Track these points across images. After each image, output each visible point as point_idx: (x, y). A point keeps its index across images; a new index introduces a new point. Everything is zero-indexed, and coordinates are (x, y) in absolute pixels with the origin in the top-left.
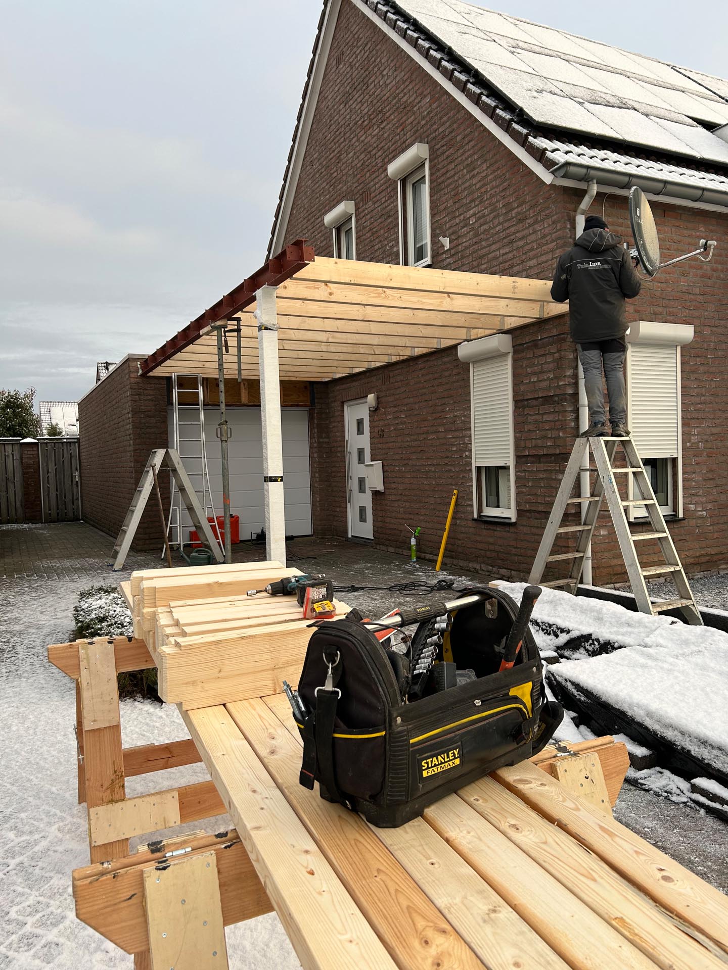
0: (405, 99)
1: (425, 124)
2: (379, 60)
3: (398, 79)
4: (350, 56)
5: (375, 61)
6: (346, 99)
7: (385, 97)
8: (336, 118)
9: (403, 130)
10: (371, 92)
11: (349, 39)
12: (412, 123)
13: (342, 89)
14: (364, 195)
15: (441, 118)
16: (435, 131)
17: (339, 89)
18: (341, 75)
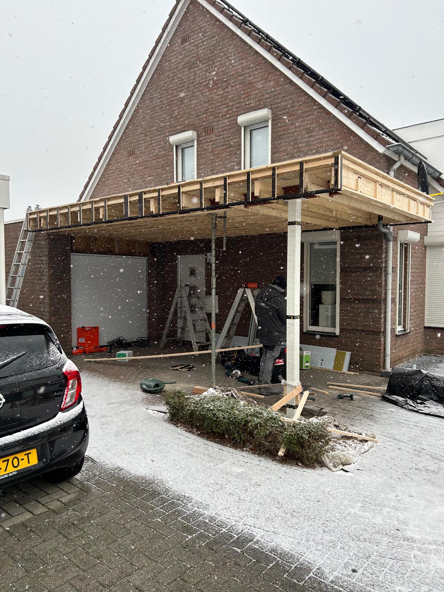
0: (251, 78)
2: (225, 49)
3: (244, 65)
4: (196, 40)
5: (221, 49)
6: (191, 66)
7: (231, 74)
8: (179, 76)
9: (248, 97)
11: (196, 29)
12: (256, 94)
13: (186, 59)
14: (207, 129)
15: (283, 97)
16: (277, 103)
17: (183, 58)
18: (186, 49)
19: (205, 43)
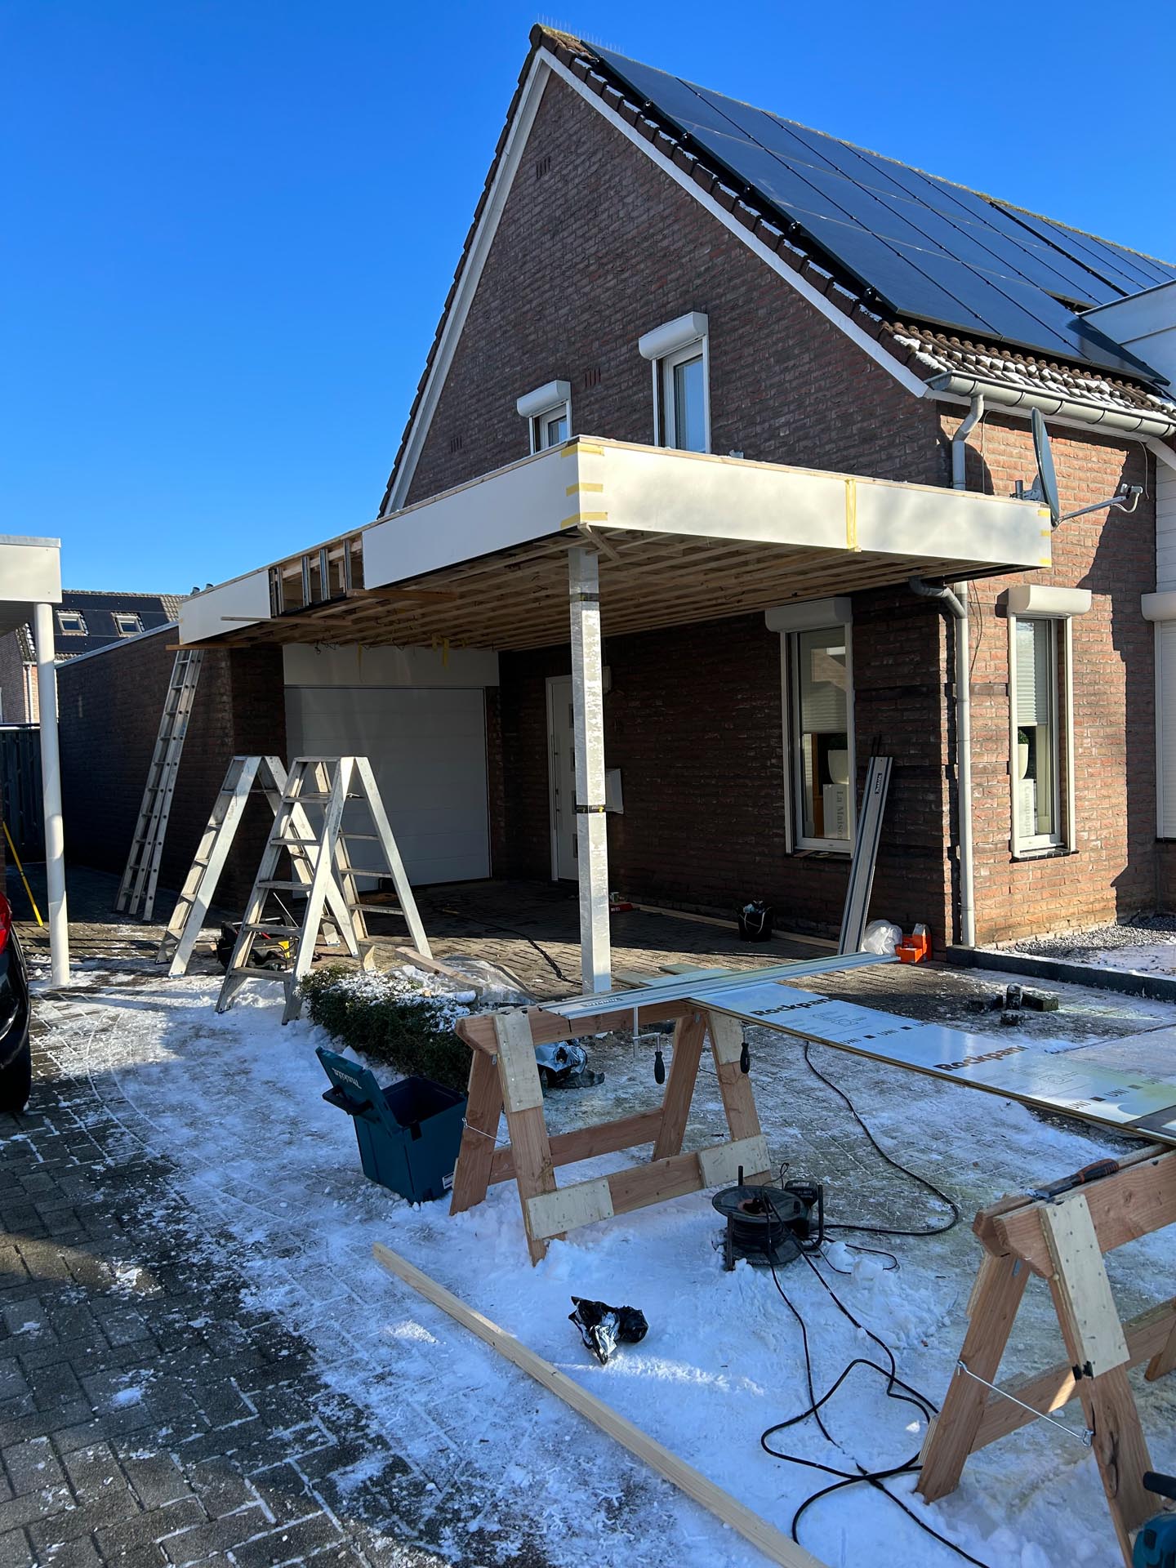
1: (701, 285)
8: (535, 253)
10: (603, 224)
11: (561, 140)
12: (677, 279)
13: (546, 212)
14: (588, 373)
16: (720, 296)
17: (541, 212)
18: (546, 191)
19: (580, 170)
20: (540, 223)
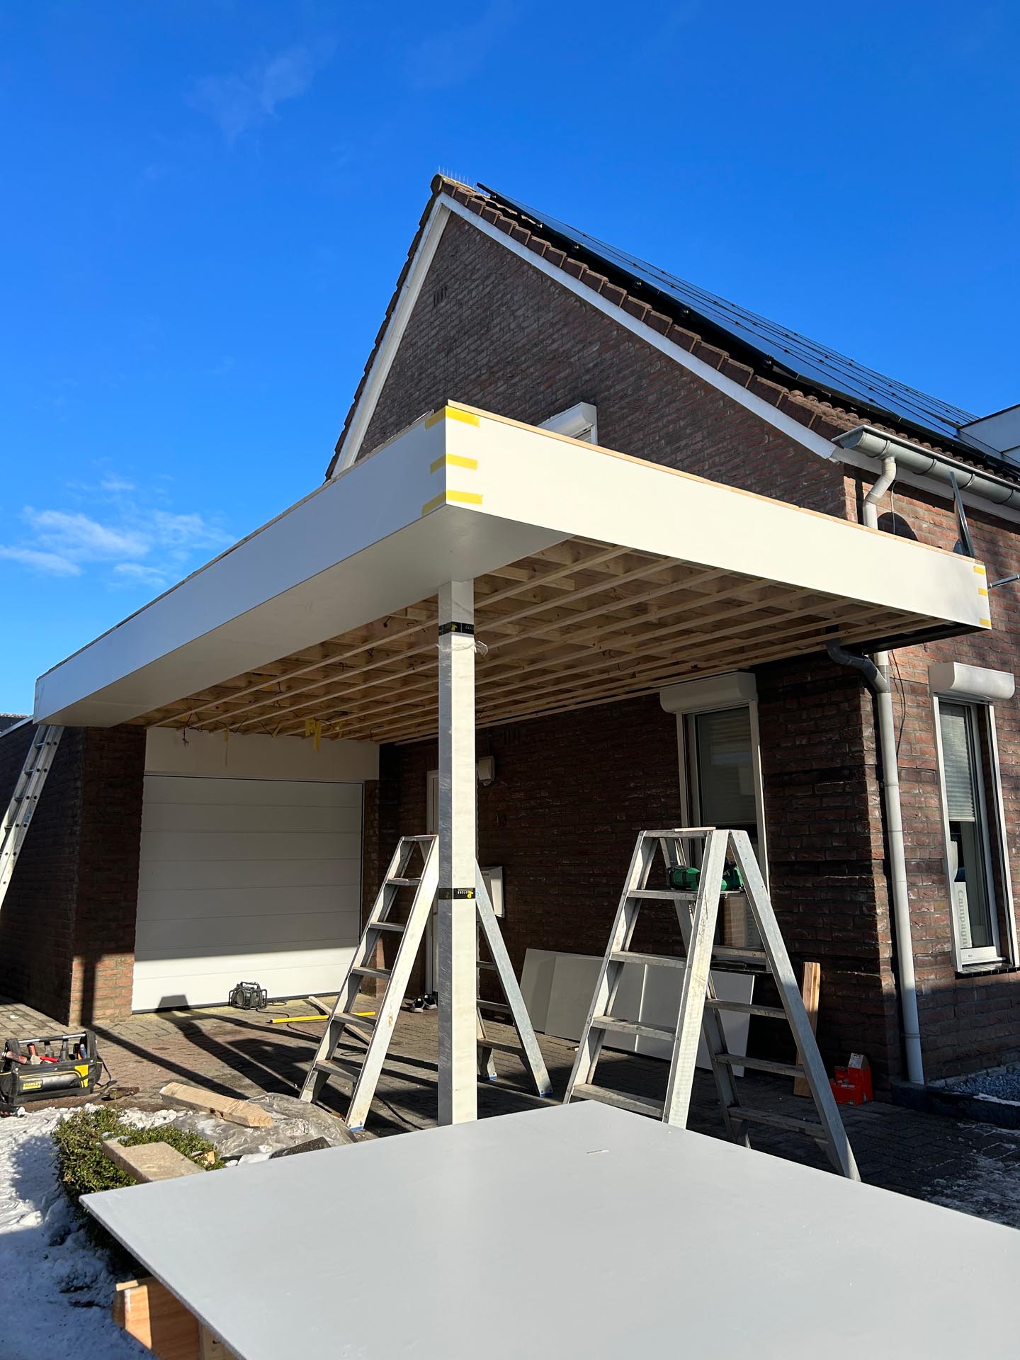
0: (555, 346)
1: (590, 380)
2: (509, 296)
3: (542, 321)
4: (459, 291)
5: (502, 298)
6: (449, 346)
7: (520, 345)
8: (430, 371)
9: (550, 386)
10: (495, 337)
11: (457, 271)
12: (566, 378)
13: (442, 333)
15: (619, 372)
16: (609, 388)
17: (437, 333)
18: (442, 315)
19: (474, 293)
20: (436, 344)
